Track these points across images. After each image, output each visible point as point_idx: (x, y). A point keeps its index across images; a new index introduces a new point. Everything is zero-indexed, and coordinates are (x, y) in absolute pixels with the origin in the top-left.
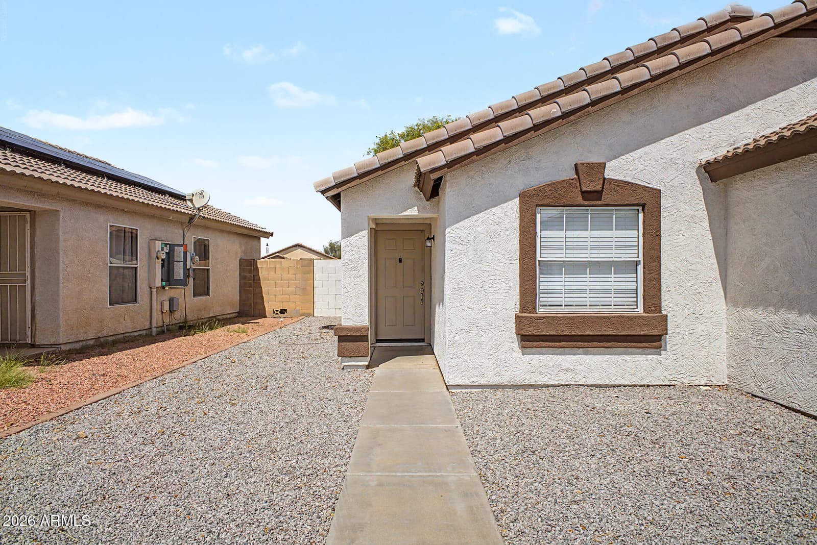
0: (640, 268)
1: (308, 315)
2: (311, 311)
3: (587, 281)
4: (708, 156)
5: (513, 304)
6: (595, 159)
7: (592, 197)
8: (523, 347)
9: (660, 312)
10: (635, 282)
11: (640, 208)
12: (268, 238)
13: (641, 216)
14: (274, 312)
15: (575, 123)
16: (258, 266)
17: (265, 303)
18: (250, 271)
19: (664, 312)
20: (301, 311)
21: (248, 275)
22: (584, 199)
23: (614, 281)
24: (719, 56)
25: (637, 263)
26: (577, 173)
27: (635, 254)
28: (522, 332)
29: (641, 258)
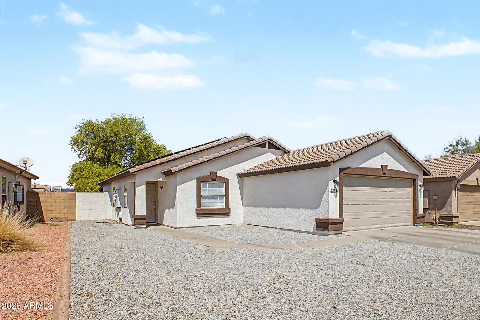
0: (225, 197)
1: (73, 220)
2: (74, 218)
3: (213, 200)
4: (239, 172)
5: (195, 206)
6: (215, 171)
7: (214, 180)
8: (197, 217)
9: (229, 207)
10: (224, 200)
11: (225, 183)
12: (36, 180)
13: (225, 185)
14: (50, 220)
15: (210, 162)
16: (39, 195)
17: (44, 215)
18: (34, 198)
19: (230, 207)
20: (69, 218)
21: (32, 200)
22: (212, 180)
23: (219, 200)
24: (240, 151)
25: (224, 196)
26: (210, 174)
27: (223, 194)
28: (197, 213)
29: (225, 195)
